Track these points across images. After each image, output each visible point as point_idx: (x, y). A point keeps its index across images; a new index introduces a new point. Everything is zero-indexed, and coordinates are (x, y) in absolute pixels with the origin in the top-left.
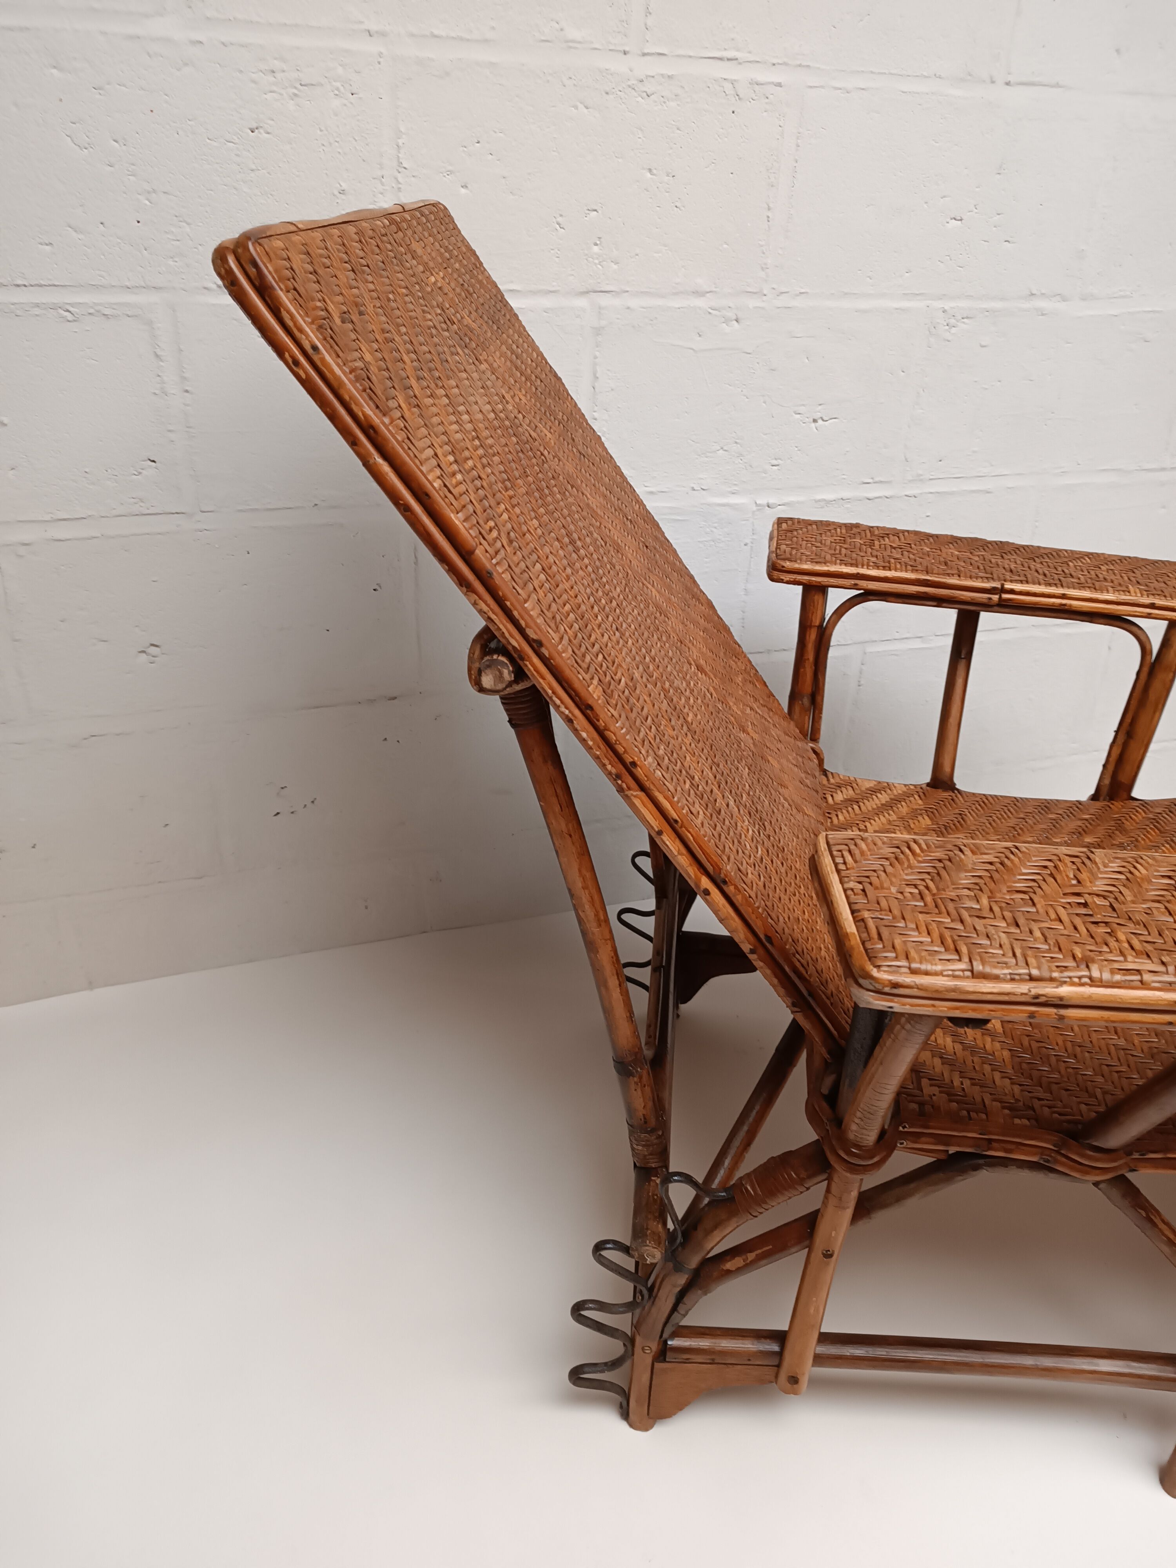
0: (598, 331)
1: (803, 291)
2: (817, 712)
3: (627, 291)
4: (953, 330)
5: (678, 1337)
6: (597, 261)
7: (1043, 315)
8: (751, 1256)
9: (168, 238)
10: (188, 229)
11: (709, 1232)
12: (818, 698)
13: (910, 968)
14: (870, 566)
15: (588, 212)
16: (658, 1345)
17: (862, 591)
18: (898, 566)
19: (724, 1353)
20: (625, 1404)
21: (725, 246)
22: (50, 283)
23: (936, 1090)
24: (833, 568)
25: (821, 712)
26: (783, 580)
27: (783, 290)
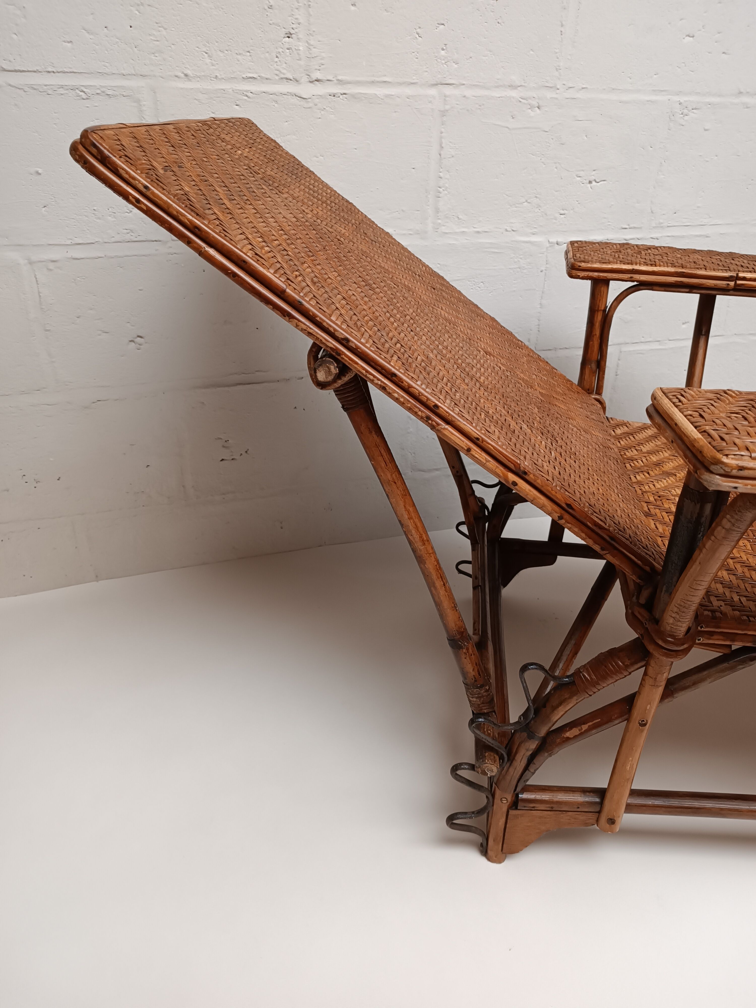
0: (443, 113)
1: (584, 86)
2: (601, 373)
3: (464, 84)
4: (686, 118)
5: (526, 791)
6: (443, 62)
7: (747, 108)
8: (585, 727)
9: (151, 39)
10: (164, 33)
11: (555, 708)
12: (602, 363)
13: (751, 457)
14: (642, 264)
15: (438, 25)
16: (512, 797)
17: (635, 283)
18: (662, 264)
19: (559, 803)
20: (485, 844)
21: (532, 52)
22: (71, 70)
23: (722, 603)
24: (615, 266)
25: (604, 374)
26: (579, 276)
27: (571, 85)
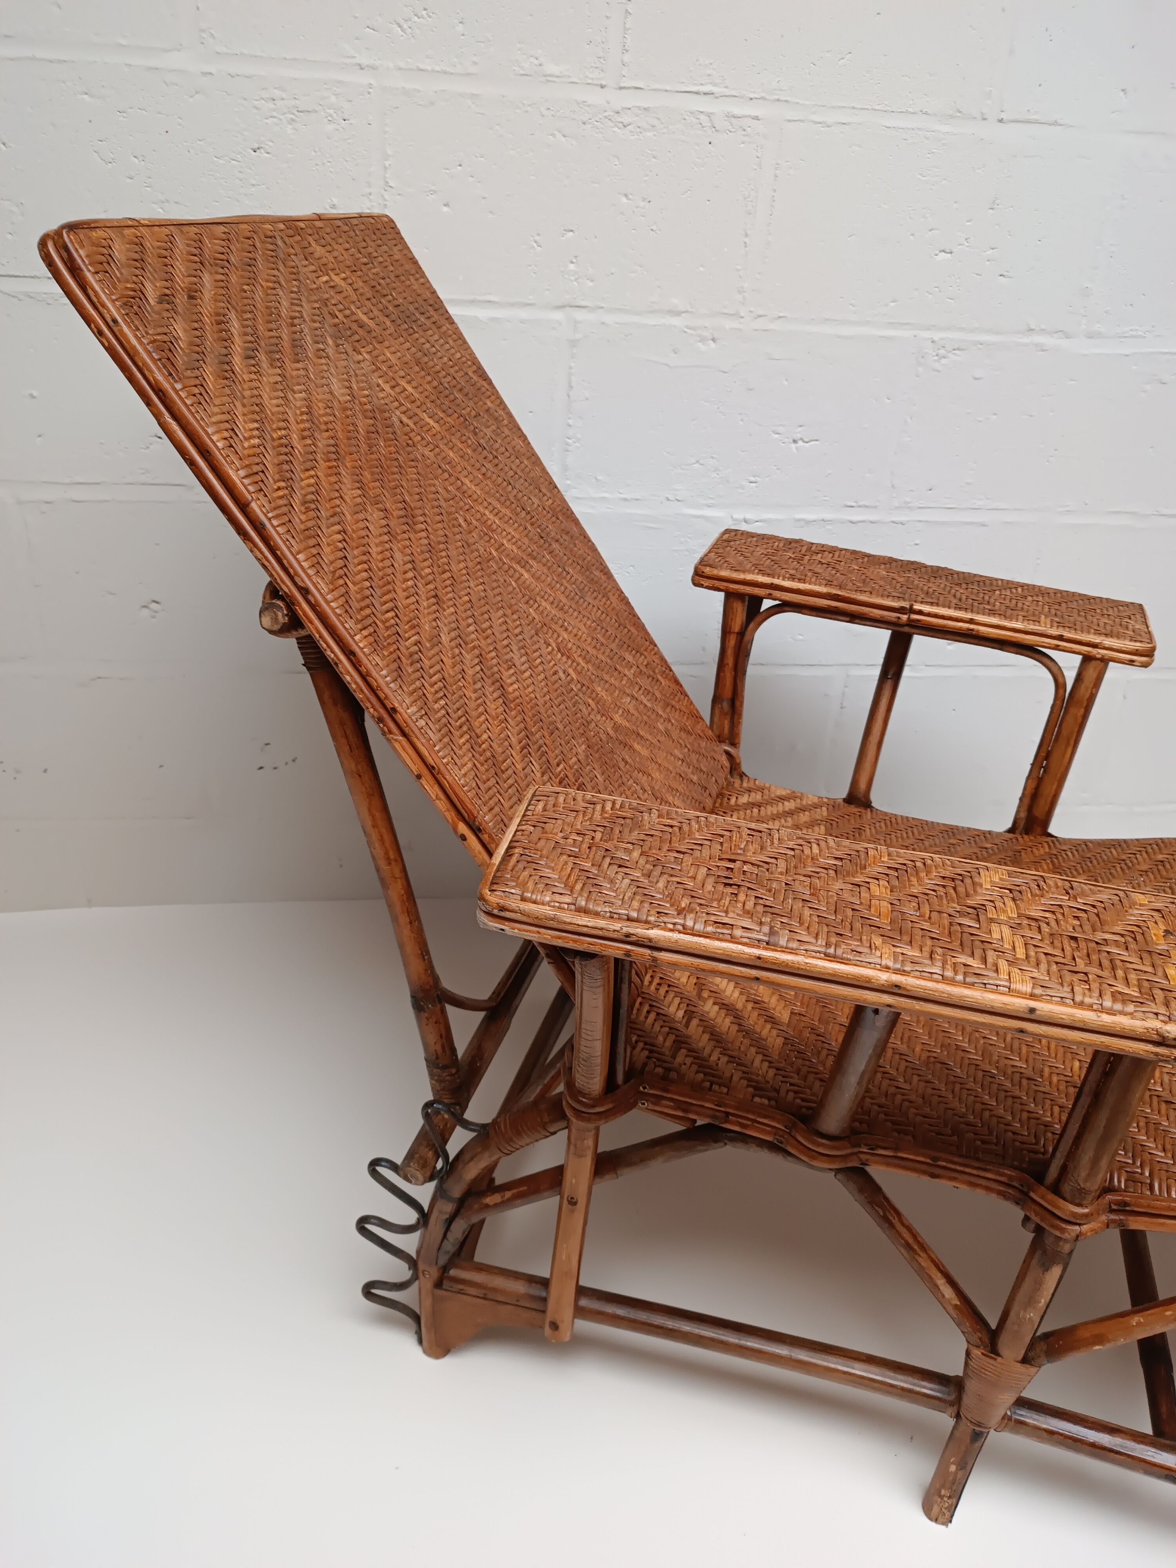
0: (573, 343)
1: (782, 315)
2: (736, 716)
3: (602, 308)
4: (944, 361)
5: (462, 1268)
6: (573, 278)
7: (1043, 350)
12: (738, 704)
13: (522, 896)
15: (564, 232)
16: (437, 1272)
18: (814, 580)
19: (495, 1290)
20: (418, 1329)
21: (701, 269)
23: (689, 1061)
24: (749, 577)
26: (706, 586)
27: (761, 313)
